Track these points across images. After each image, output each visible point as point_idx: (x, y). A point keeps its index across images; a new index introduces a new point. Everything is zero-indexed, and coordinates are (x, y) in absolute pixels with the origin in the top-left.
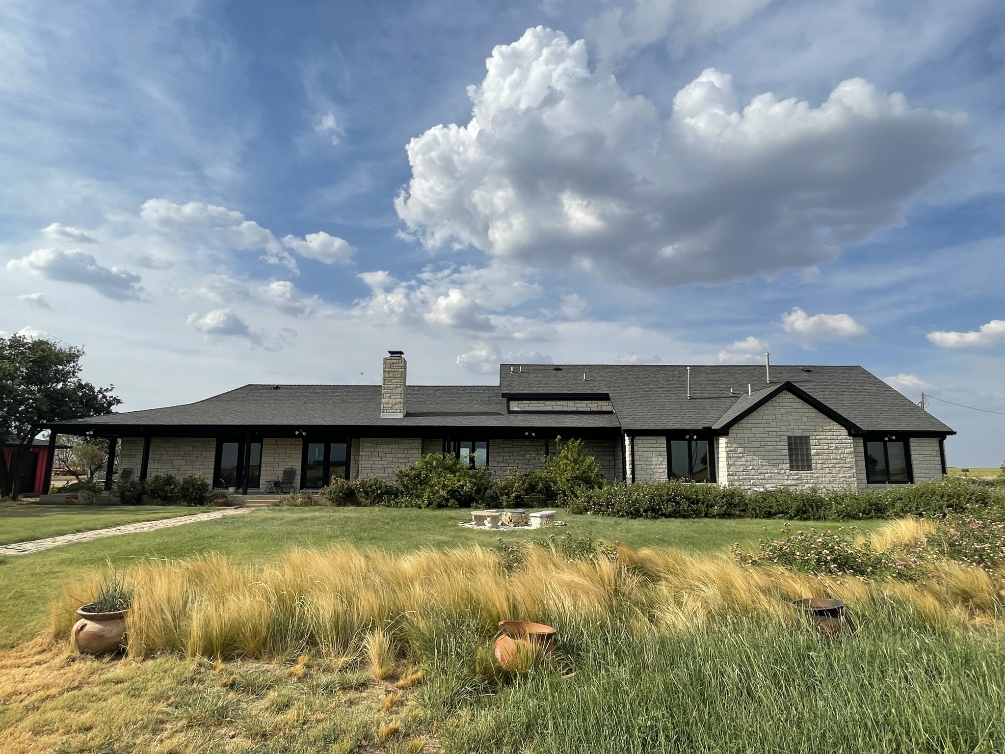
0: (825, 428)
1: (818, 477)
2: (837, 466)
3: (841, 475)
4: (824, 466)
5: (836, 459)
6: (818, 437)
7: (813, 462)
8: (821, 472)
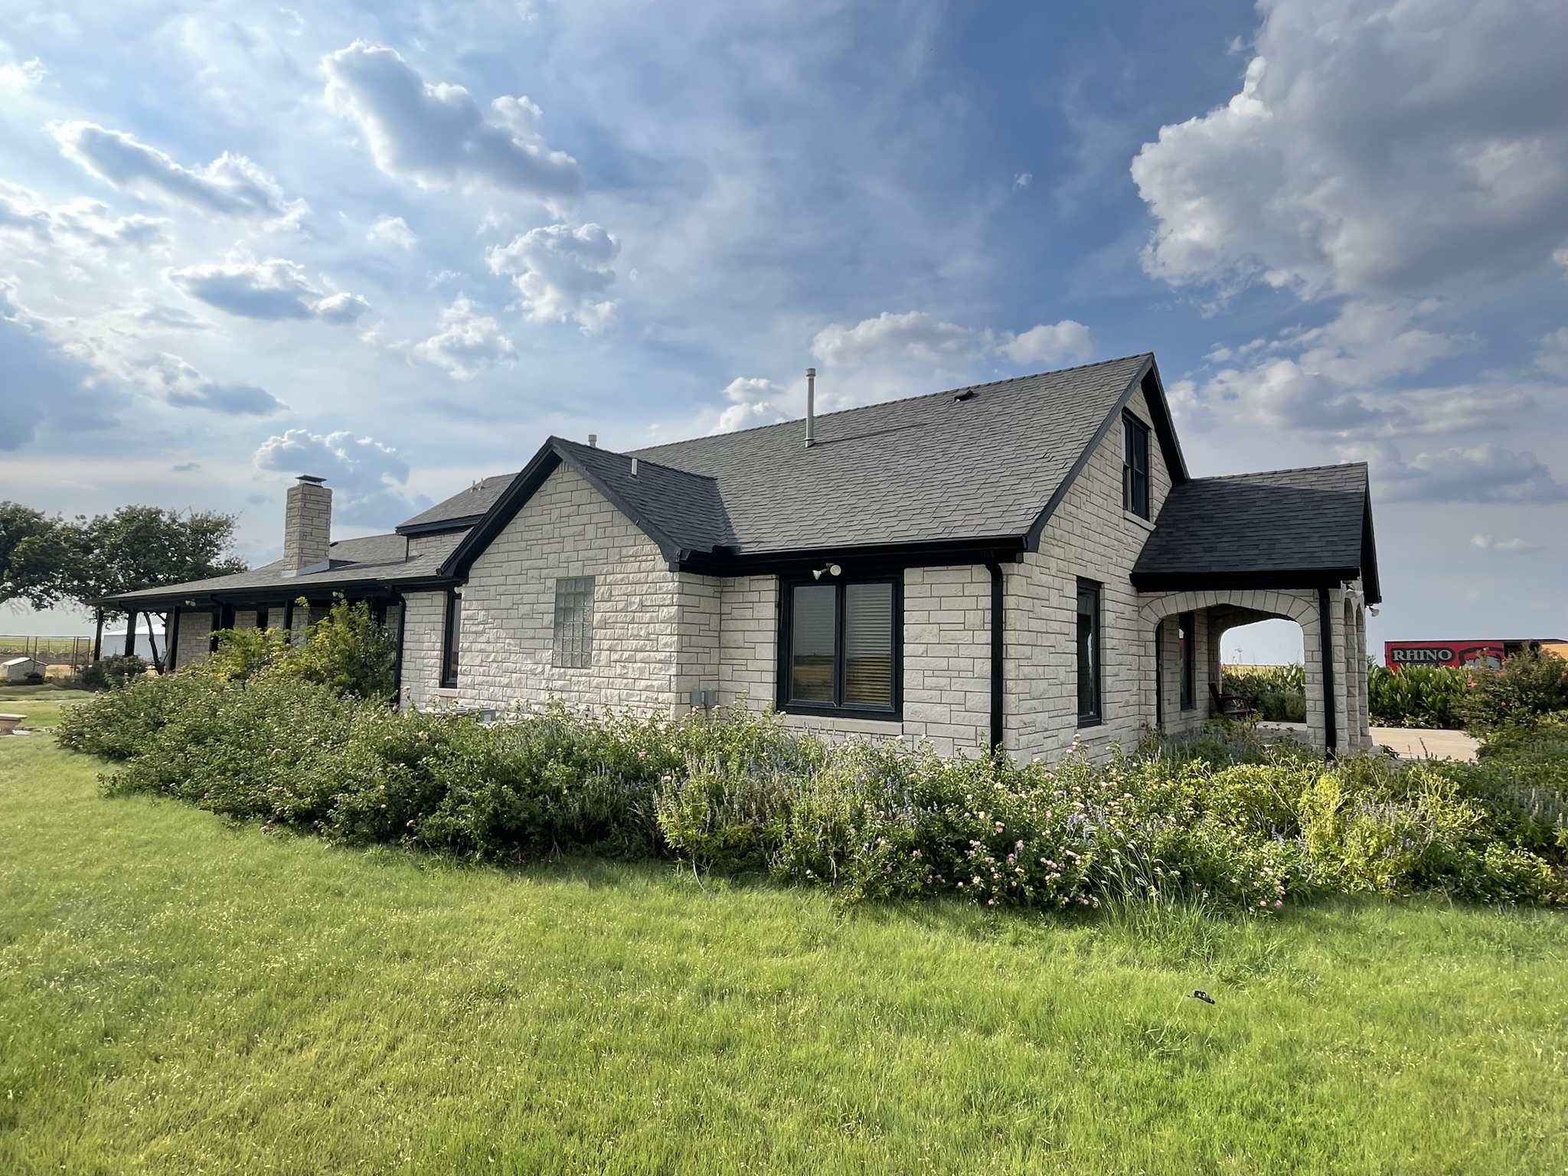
0: (624, 551)
1: (598, 687)
2: (639, 656)
3: (643, 683)
4: (615, 656)
5: (637, 637)
6: (610, 578)
7: (595, 643)
8: (606, 672)
